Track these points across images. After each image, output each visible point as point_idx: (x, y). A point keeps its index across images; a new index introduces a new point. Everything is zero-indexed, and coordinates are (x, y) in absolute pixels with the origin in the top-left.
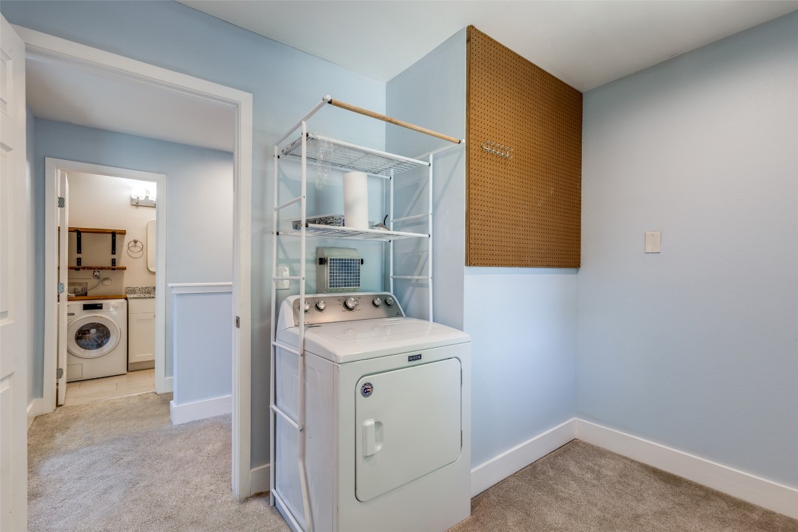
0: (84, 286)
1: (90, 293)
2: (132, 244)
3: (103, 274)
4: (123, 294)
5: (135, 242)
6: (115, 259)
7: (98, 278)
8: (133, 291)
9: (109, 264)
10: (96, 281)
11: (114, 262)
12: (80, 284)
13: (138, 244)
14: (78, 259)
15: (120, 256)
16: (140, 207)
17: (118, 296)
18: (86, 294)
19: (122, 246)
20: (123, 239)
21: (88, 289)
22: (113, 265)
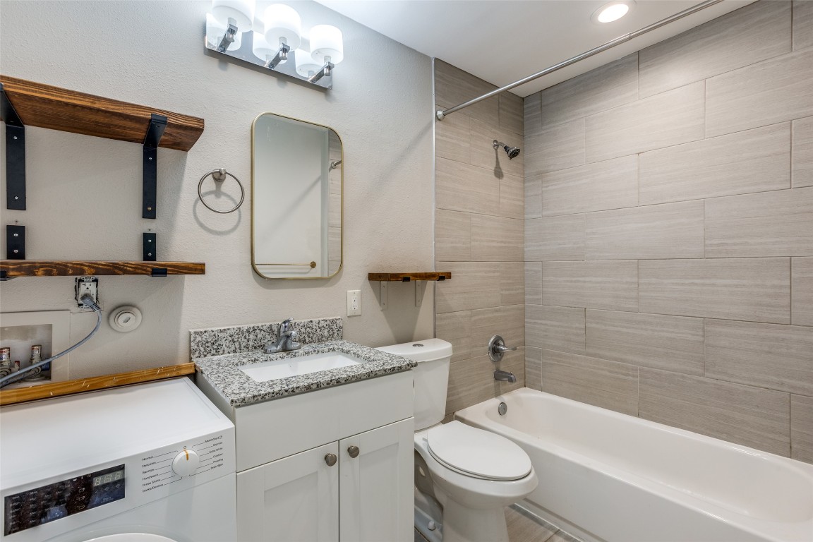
0: (39, 337)
1: (63, 367)
2: (209, 184)
3: (113, 289)
4: (182, 361)
5: (219, 177)
6: (153, 236)
7: (96, 306)
8: (212, 345)
9: (133, 254)
10: (83, 319)
11: (149, 244)
12: (25, 331)
13: (229, 185)
14: (11, 229)
15: (171, 225)
16: (233, 69)
17: (166, 369)
18: (45, 372)
19: (178, 189)
20: (181, 165)
21: (55, 351)
22: (146, 258)
